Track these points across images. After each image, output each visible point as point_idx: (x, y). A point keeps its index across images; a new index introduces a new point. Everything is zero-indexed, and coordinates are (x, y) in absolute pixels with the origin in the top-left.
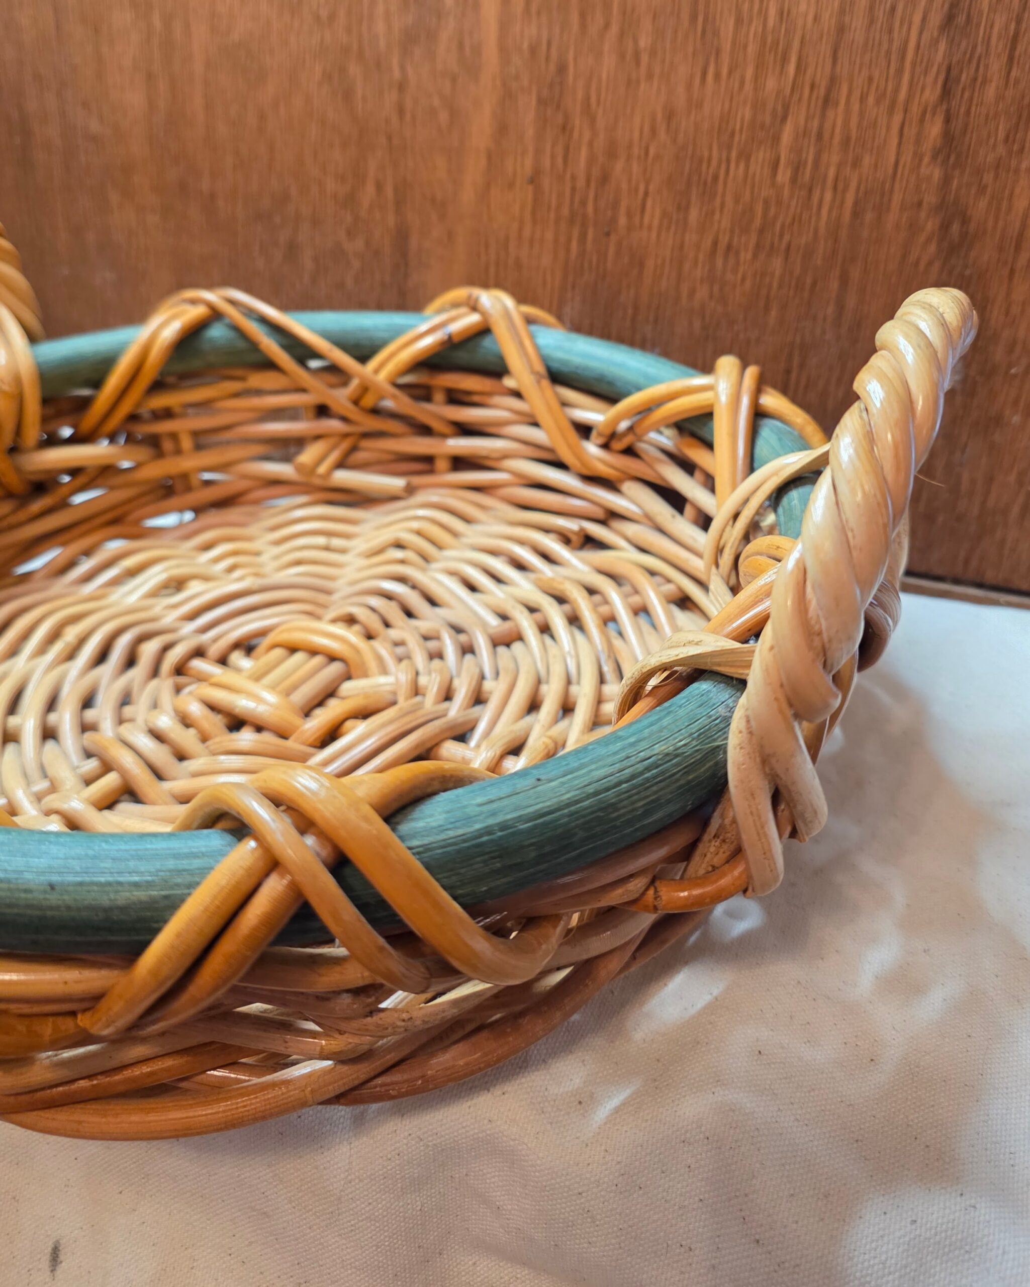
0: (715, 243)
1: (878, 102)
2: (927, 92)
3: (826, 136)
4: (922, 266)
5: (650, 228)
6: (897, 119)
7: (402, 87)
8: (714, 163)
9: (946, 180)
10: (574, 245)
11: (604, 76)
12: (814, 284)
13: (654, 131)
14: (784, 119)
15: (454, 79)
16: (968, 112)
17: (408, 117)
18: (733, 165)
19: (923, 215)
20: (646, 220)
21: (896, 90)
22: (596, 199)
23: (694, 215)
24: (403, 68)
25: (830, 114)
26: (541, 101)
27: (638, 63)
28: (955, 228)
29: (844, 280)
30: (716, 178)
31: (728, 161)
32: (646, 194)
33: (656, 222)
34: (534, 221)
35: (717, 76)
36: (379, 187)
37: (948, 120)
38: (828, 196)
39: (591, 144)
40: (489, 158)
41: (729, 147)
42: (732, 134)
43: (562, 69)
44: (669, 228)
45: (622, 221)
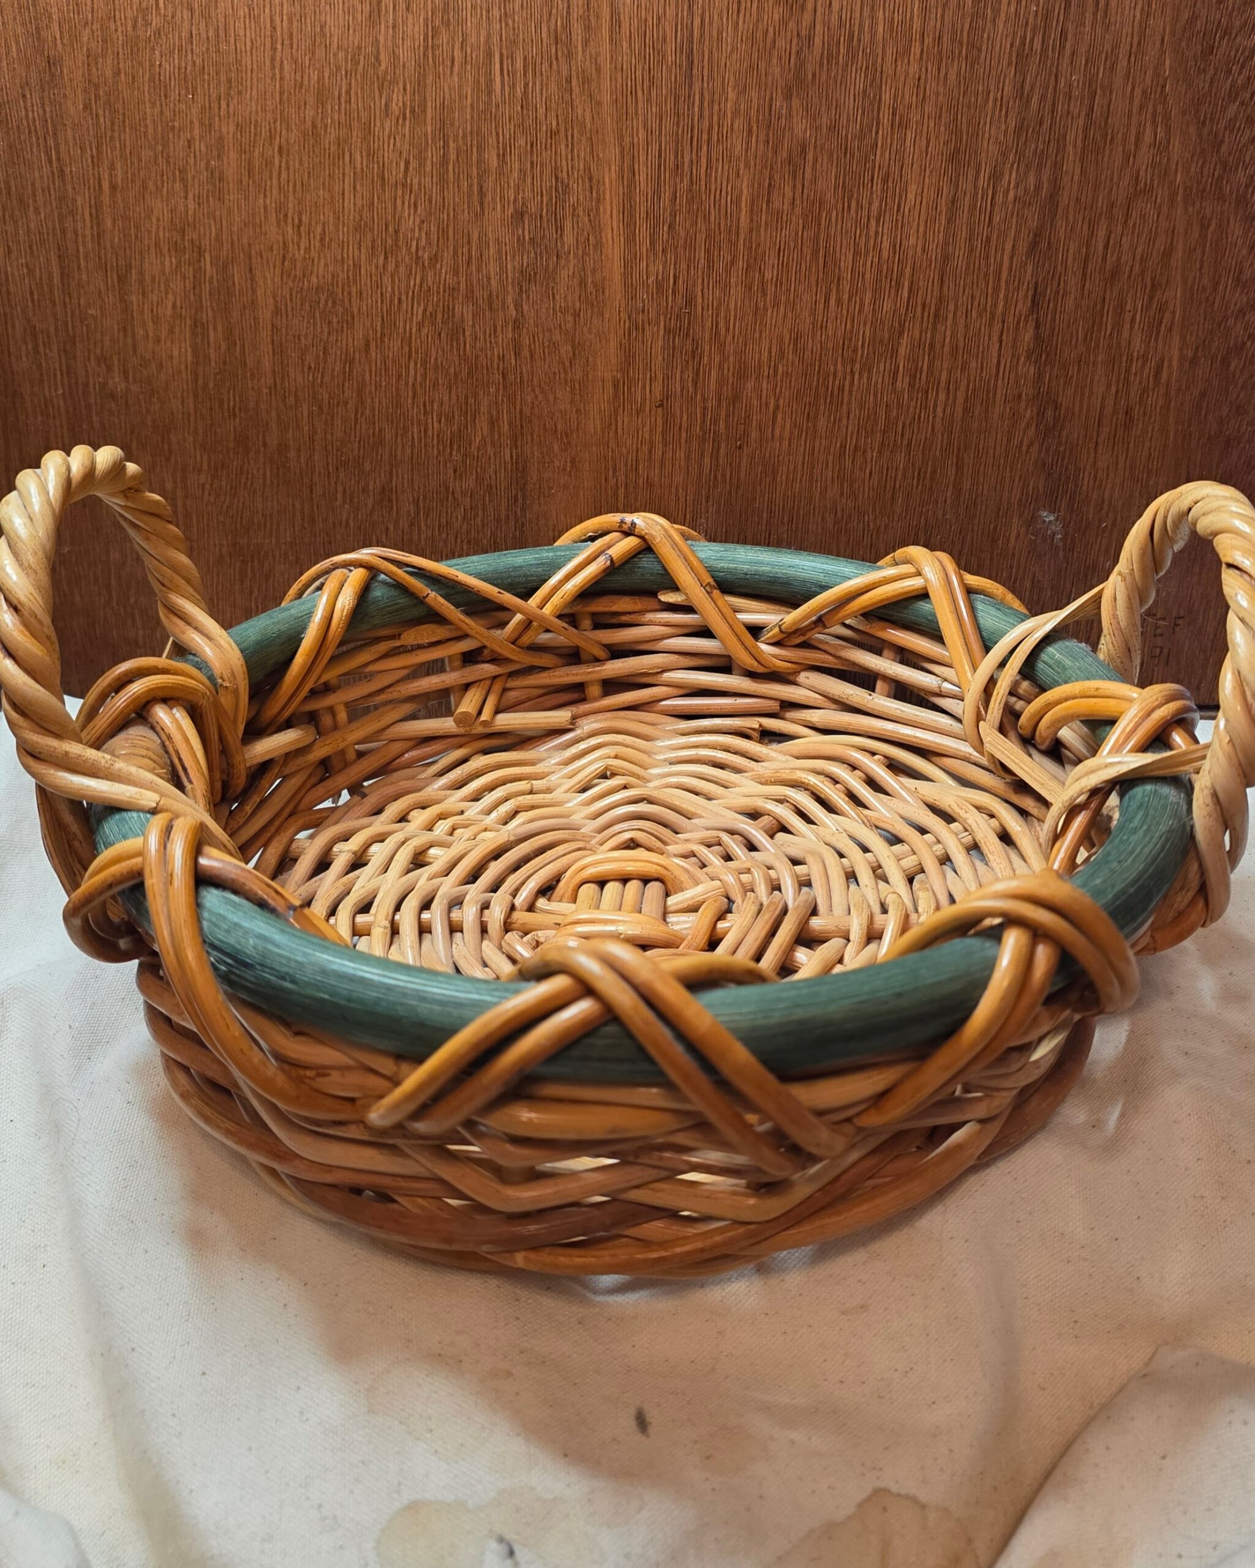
0: (843, 446)
1: (980, 316)
2: (1020, 305)
3: (938, 346)
4: (1024, 448)
5: (781, 439)
6: (997, 328)
7: (517, 325)
8: (840, 375)
9: (1039, 375)
10: (707, 460)
11: (732, 306)
12: (934, 472)
13: (782, 353)
14: (901, 334)
15: (576, 315)
16: (1054, 319)
17: (525, 353)
18: (857, 376)
19: (1023, 405)
20: (777, 432)
21: (995, 305)
22: (728, 416)
23: (822, 422)
24: (518, 306)
25: (940, 328)
26: (668, 331)
27: (764, 293)
28: (1049, 413)
29: (959, 467)
30: (841, 389)
31: (852, 372)
32: (777, 407)
33: (787, 433)
34: (665, 443)
35: (839, 302)
36: (493, 423)
37: (1037, 327)
38: (942, 396)
39: (720, 367)
40: (616, 386)
41: (853, 362)
42: (855, 350)
43: (690, 301)
44: (799, 437)
45: (754, 434)
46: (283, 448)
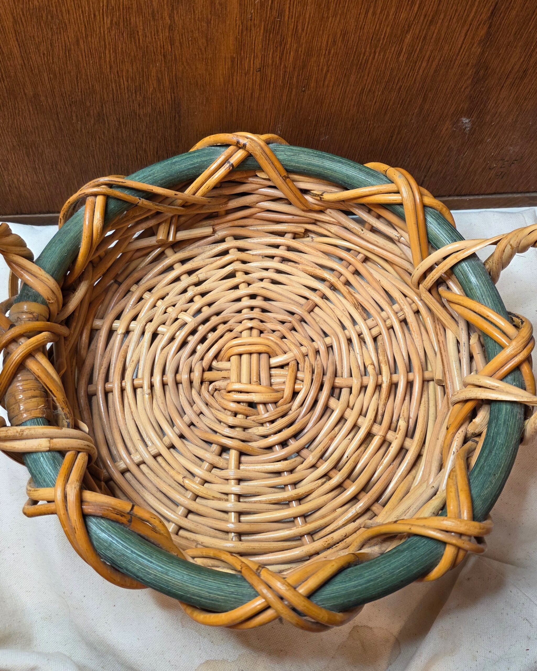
0: (363, 89)
1: (458, 21)
2: (483, 15)
3: (428, 38)
4: (462, 90)
5: (328, 86)
6: (466, 28)
7: (171, 28)
8: (367, 54)
9: (483, 53)
10: (284, 98)
11: (307, 16)
12: (410, 101)
13: (334, 42)
14: (408, 32)
15: (208, 22)
16: (500, 24)
17: (177, 44)
18: (377, 54)
19: (468, 68)
20: (326, 83)
21: (468, 16)
22: (298, 75)
23: (353, 78)
24: (171, 17)
25: (432, 28)
26: (266, 30)
27: (329, 9)
28: (482, 72)
29: (425, 99)
30: (367, 61)
31: (375, 52)
32: (328, 71)
33: (332, 83)
34: (261, 90)
35: (374, 14)
36: (159, 81)
37: (490, 27)
38: (424, 64)
39: (297, 51)
40: (233, 61)
41: (376, 47)
42: (379, 40)
43: (281, 13)
44: (339, 85)
45: (313, 85)
46: (36, 96)
